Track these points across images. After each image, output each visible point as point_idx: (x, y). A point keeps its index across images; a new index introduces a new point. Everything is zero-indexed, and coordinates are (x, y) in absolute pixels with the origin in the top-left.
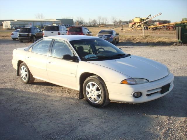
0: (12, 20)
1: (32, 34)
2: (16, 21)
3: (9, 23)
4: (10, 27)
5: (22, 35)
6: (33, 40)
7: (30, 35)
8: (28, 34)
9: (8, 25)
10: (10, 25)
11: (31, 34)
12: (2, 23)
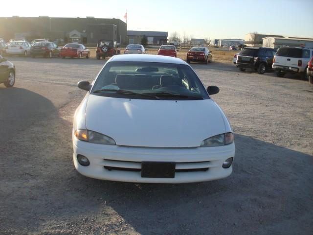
0: (281, 37)
1: (259, 59)
2: (287, 38)
3: (273, 40)
4: (273, 47)
5: (243, 59)
6: (259, 70)
7: (255, 61)
8: (252, 59)
9: (270, 44)
10: (274, 43)
11: (256, 59)
12: (262, 40)
